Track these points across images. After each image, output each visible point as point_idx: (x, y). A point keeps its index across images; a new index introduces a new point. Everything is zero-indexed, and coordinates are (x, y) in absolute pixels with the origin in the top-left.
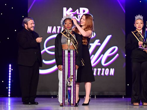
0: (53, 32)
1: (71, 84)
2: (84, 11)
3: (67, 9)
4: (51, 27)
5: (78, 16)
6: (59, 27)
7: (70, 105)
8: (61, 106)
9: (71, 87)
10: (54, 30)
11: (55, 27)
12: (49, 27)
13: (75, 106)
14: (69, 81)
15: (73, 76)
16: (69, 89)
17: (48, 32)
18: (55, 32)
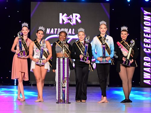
0: (51, 33)
1: (65, 85)
2: (76, 16)
3: (63, 15)
4: (49, 29)
5: (72, 20)
6: (56, 29)
7: (64, 102)
8: (57, 103)
9: (65, 87)
10: (52, 32)
11: (52, 29)
12: (48, 29)
13: (68, 103)
14: (63, 83)
15: (67, 78)
16: (64, 89)
17: (47, 33)
18: (53, 33)
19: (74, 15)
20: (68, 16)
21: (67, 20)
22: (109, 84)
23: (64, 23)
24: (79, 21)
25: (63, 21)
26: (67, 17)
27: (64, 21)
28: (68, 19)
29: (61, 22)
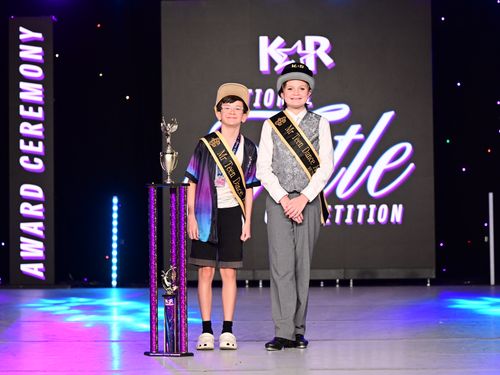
5: (301, 59)
19: (310, 40)
20: (288, 44)
21: (286, 60)
22: (434, 277)
23: (277, 69)
24: (328, 61)
25: (272, 63)
26: (285, 47)
27: (276, 64)
28: (290, 57)
29: (264, 66)
